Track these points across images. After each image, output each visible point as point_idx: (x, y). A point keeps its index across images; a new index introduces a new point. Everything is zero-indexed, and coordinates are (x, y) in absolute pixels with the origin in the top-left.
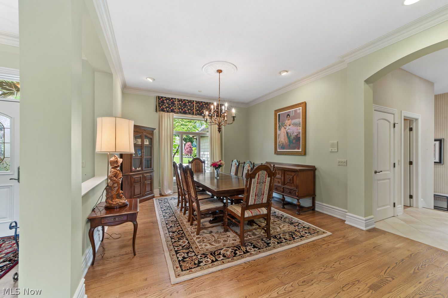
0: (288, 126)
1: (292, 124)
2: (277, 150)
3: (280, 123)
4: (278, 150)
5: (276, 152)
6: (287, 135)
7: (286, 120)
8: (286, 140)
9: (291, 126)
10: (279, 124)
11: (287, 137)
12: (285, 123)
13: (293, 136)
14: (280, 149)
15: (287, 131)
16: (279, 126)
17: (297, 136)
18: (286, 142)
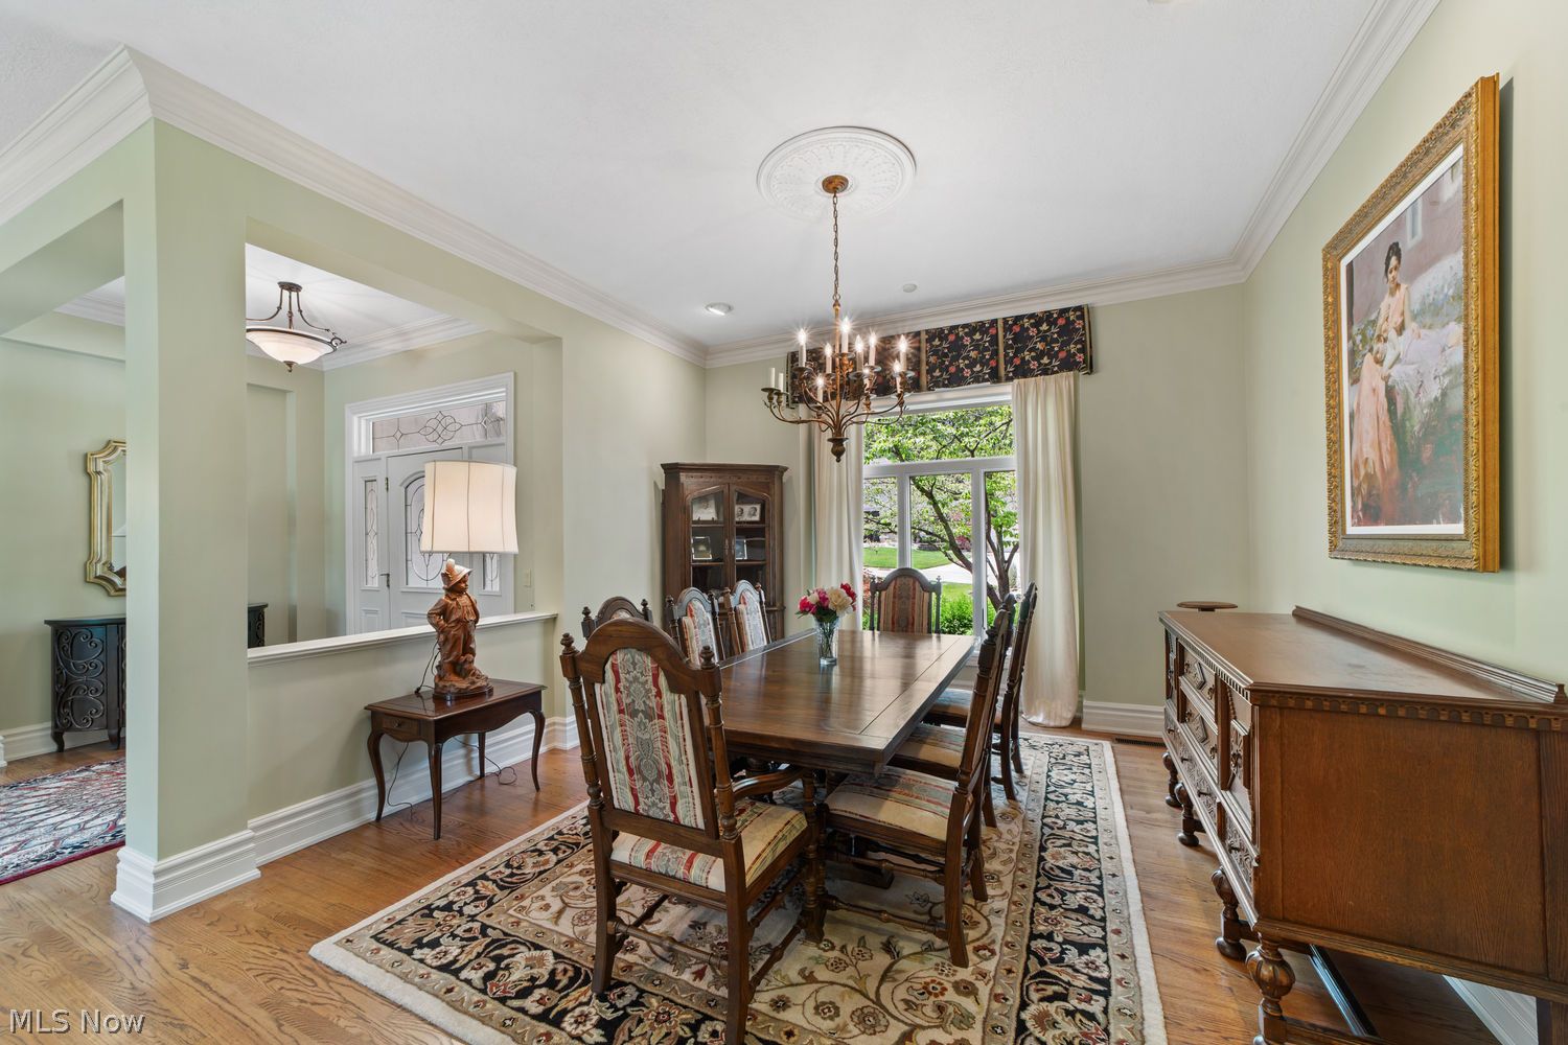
0: (1392, 334)
1: (1414, 318)
2: (1344, 530)
3: (1355, 329)
4: (1351, 530)
5: (1340, 544)
6: (1389, 410)
7: (1383, 299)
8: (1384, 446)
9: (1411, 326)
10: (1350, 337)
11: (1388, 423)
12: (1381, 321)
13: (1418, 408)
14: (1359, 524)
15: (1386, 379)
16: (1352, 353)
17: (1443, 403)
18: (1387, 460)
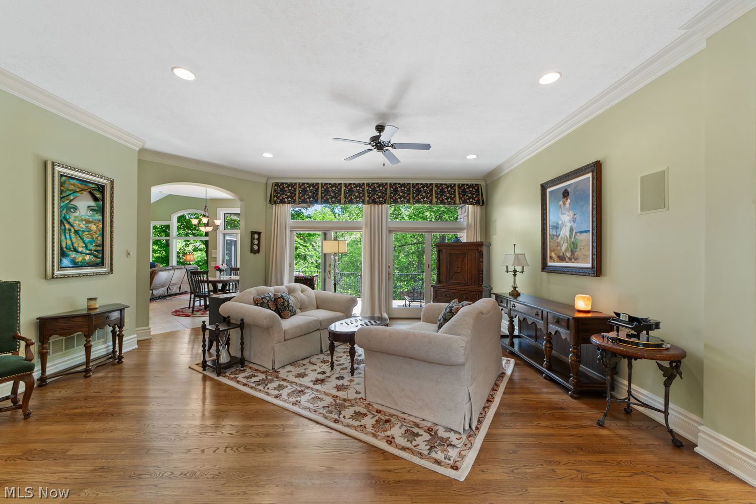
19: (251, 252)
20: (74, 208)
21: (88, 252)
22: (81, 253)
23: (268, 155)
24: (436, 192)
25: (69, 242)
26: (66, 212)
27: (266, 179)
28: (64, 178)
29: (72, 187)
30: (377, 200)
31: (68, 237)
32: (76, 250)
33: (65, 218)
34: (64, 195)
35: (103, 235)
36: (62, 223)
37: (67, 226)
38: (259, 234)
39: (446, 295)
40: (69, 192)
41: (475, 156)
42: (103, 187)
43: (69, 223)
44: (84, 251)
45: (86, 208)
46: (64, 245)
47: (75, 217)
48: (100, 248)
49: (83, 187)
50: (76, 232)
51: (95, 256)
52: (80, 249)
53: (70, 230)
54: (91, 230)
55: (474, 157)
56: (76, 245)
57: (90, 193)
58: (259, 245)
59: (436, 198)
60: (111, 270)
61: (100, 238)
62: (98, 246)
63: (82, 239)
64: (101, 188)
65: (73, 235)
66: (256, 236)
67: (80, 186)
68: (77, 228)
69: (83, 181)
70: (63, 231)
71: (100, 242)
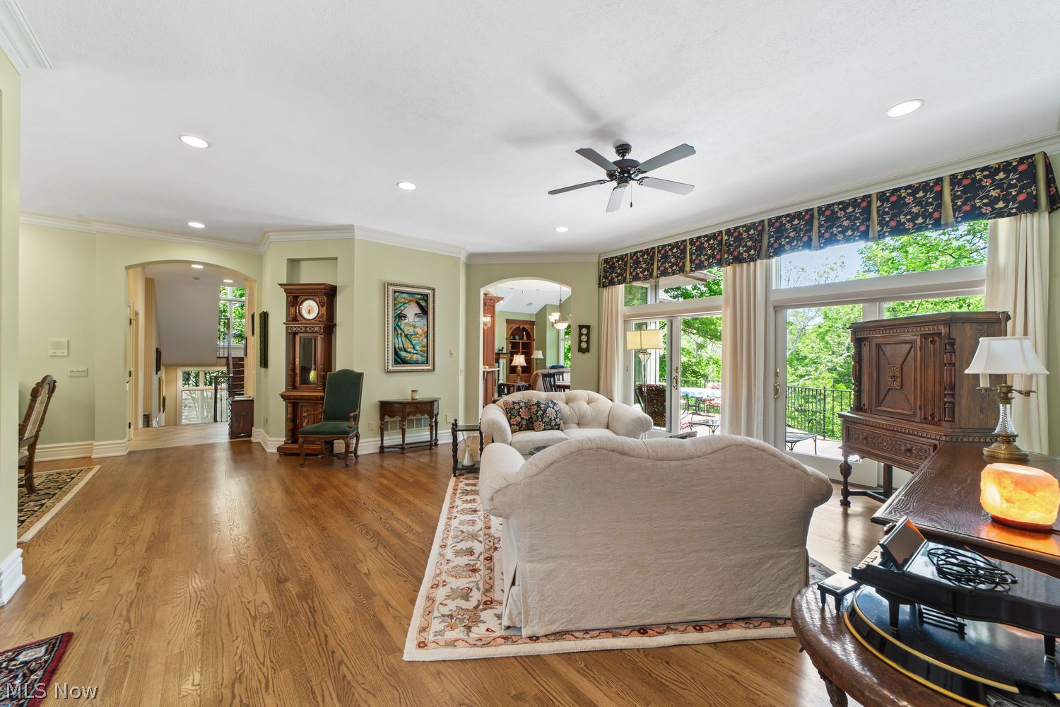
19: (579, 351)
20: (404, 317)
21: (415, 352)
22: (410, 353)
23: (562, 229)
24: (878, 211)
25: (401, 345)
26: (399, 320)
27: (598, 256)
28: (397, 294)
29: (403, 300)
30: (745, 255)
31: (400, 340)
32: (405, 351)
33: (397, 325)
34: (397, 307)
35: (427, 337)
36: (395, 329)
37: (399, 332)
38: (588, 327)
39: (866, 439)
40: (400, 304)
41: (916, 105)
42: (427, 296)
43: (401, 329)
44: (413, 351)
45: (414, 315)
46: (397, 346)
47: (405, 324)
48: (426, 349)
49: (411, 298)
50: (406, 336)
51: (421, 356)
52: (409, 350)
53: (401, 334)
54: (417, 334)
55: (911, 106)
56: (406, 347)
57: (417, 302)
58: (588, 342)
59: (880, 223)
60: (434, 368)
61: (425, 340)
62: (424, 347)
63: (411, 342)
64: (425, 298)
65: (404, 339)
66: (584, 331)
67: (408, 298)
68: (406, 332)
69: (411, 293)
70: (396, 335)
71: (425, 343)
